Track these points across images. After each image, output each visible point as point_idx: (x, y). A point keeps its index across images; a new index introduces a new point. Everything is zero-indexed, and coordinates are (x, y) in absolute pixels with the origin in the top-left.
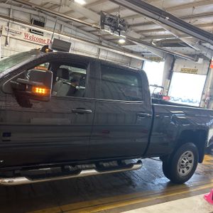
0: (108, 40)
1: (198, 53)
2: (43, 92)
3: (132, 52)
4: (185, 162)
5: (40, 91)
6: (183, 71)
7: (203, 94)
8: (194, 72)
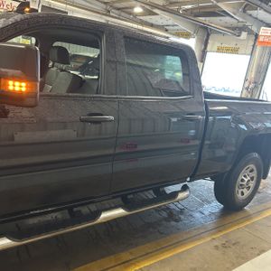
0: (119, 9)
1: (240, 25)
2: (24, 89)
3: (152, 25)
4: (246, 180)
5: (17, 86)
6: (219, 50)
7: (246, 80)
8: (235, 51)
